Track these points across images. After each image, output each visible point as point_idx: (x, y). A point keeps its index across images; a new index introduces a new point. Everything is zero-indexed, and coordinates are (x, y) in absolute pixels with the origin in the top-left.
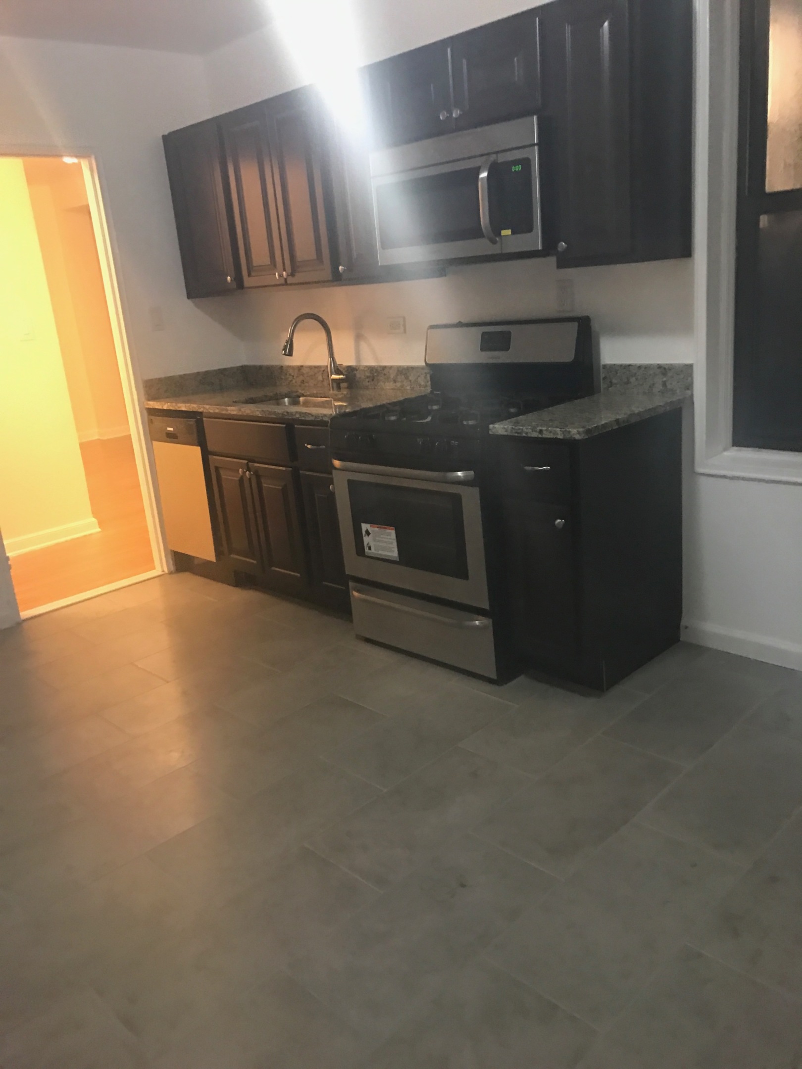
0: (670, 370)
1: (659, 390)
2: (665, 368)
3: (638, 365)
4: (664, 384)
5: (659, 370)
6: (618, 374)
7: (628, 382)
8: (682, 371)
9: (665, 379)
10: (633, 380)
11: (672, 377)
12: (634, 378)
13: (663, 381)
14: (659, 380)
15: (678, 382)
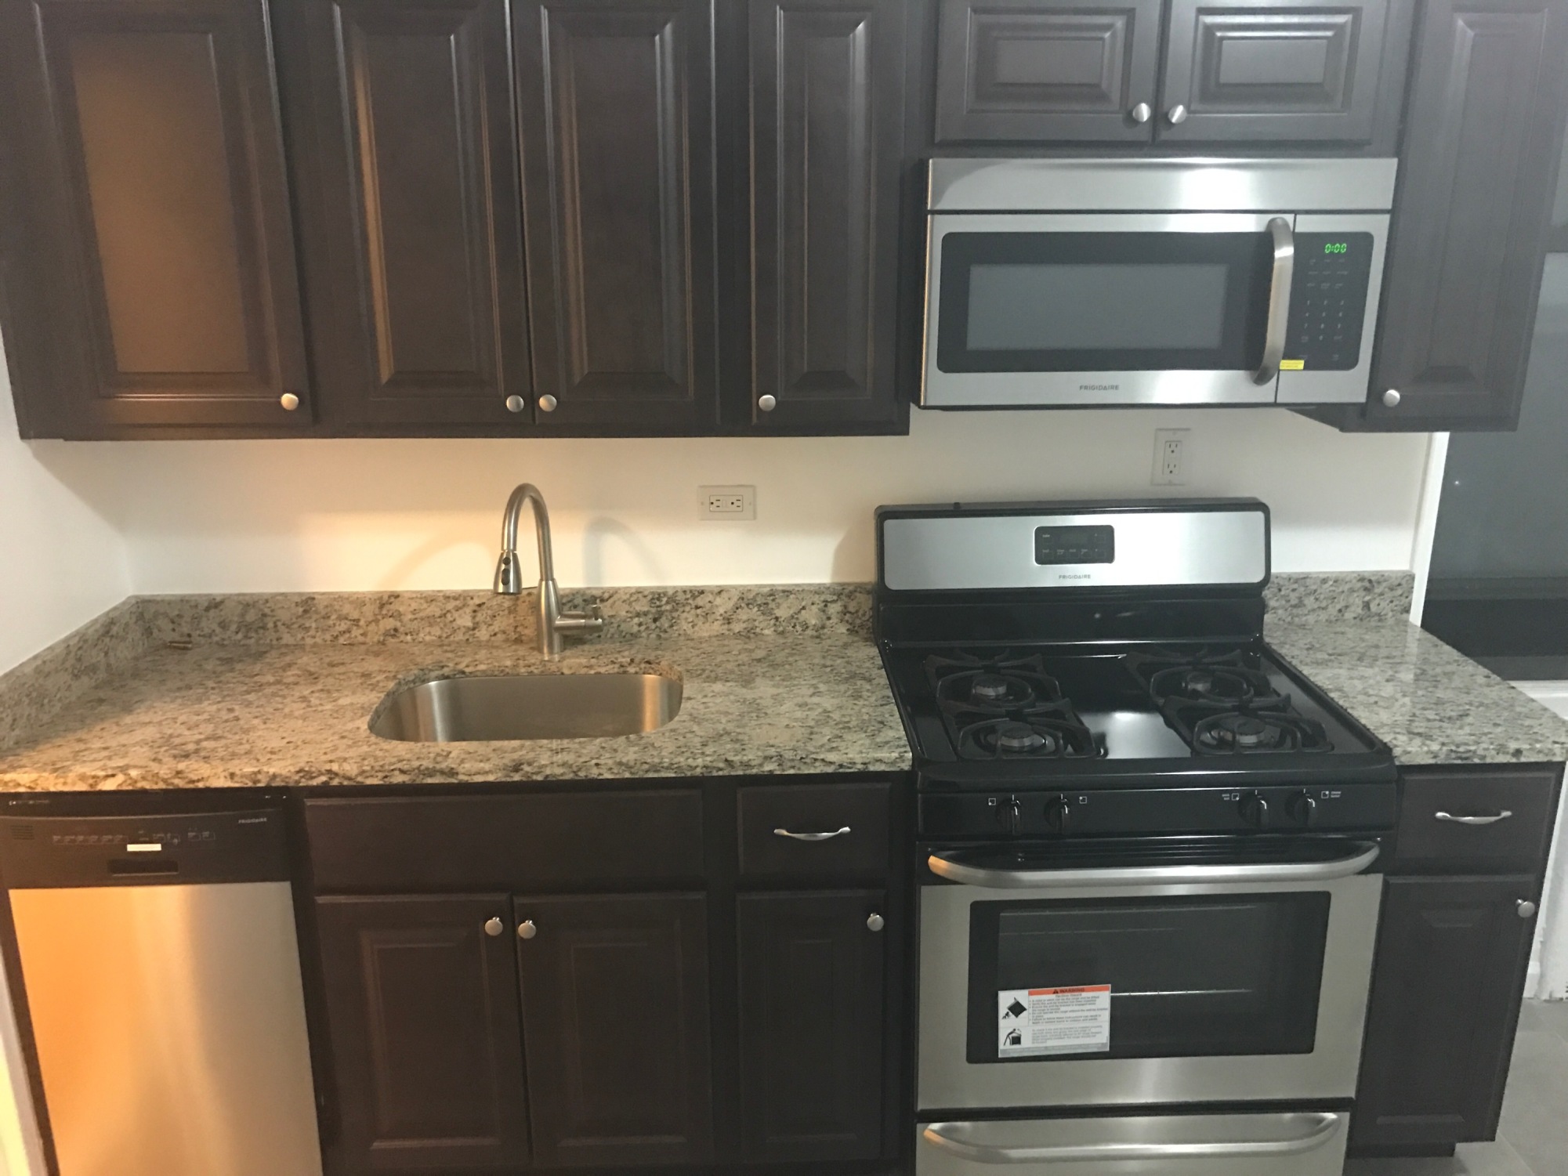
0: (1379, 583)
1: (1355, 615)
2: (1370, 581)
3: (1322, 576)
4: (1367, 605)
5: (1359, 584)
6: (1283, 593)
7: (1300, 604)
8: (1399, 585)
9: (1367, 598)
10: (1310, 602)
11: (1381, 594)
12: (1312, 598)
13: (1363, 602)
14: (1357, 601)
15: (1392, 602)
